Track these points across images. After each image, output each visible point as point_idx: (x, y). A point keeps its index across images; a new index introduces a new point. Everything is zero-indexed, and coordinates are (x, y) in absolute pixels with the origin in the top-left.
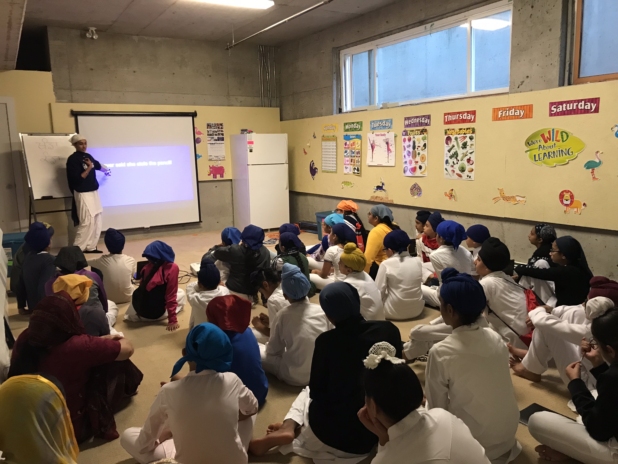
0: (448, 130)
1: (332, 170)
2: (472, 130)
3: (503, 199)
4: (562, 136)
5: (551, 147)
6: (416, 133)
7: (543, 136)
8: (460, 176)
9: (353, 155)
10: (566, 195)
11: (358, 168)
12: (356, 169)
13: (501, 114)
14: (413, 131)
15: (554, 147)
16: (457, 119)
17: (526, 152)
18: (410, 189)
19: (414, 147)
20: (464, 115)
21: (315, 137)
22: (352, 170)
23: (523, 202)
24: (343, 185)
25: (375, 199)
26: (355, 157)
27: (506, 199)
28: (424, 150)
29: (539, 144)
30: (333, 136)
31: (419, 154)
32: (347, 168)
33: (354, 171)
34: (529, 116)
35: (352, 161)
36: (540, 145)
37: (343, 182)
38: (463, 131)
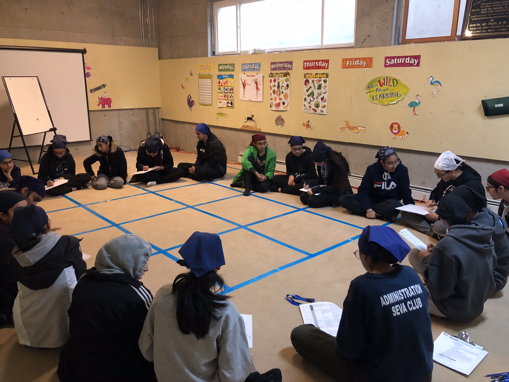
0: (307, 74)
1: (207, 103)
2: (326, 75)
3: (348, 129)
4: (393, 82)
5: (385, 90)
6: (280, 75)
7: (379, 81)
8: (315, 110)
9: (227, 91)
10: (395, 126)
11: (231, 102)
12: (229, 103)
13: (349, 63)
14: (277, 74)
15: (387, 90)
16: (314, 65)
17: (367, 93)
18: (275, 120)
19: (278, 87)
20: (320, 62)
21: (192, 74)
22: (225, 104)
23: (363, 131)
24: (218, 115)
25: (246, 128)
26: (229, 93)
27: (351, 128)
28: (287, 89)
29: (376, 87)
30: (209, 75)
31: (282, 92)
32: (221, 102)
33: (228, 105)
34: (370, 66)
35: (225, 97)
36: (377, 89)
37: (218, 113)
38: (319, 76)
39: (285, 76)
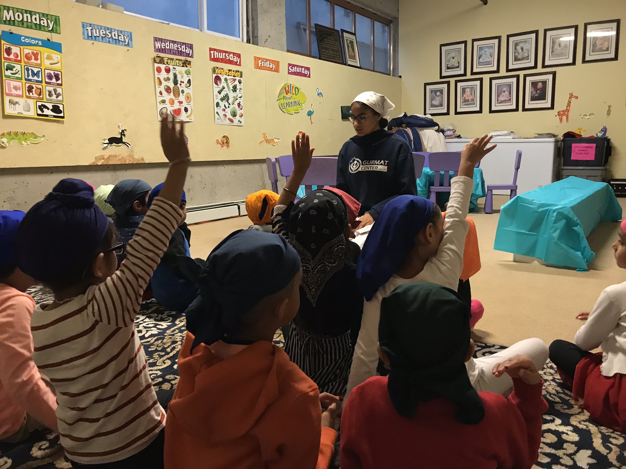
0: (217, 68)
2: (240, 73)
3: (266, 142)
4: (295, 90)
6: (176, 63)
7: (285, 89)
8: (232, 121)
9: (36, 79)
10: (300, 135)
11: (55, 107)
12: (48, 108)
13: (261, 63)
14: (172, 59)
15: (291, 99)
16: (224, 57)
17: (278, 100)
19: (176, 82)
20: (230, 55)
22: (33, 110)
23: (279, 143)
25: (107, 161)
26: (44, 84)
27: (268, 141)
28: (189, 88)
31: (183, 92)
33: (43, 112)
34: (278, 70)
35: (30, 91)
36: (284, 96)
38: (232, 73)
39: (185, 66)
